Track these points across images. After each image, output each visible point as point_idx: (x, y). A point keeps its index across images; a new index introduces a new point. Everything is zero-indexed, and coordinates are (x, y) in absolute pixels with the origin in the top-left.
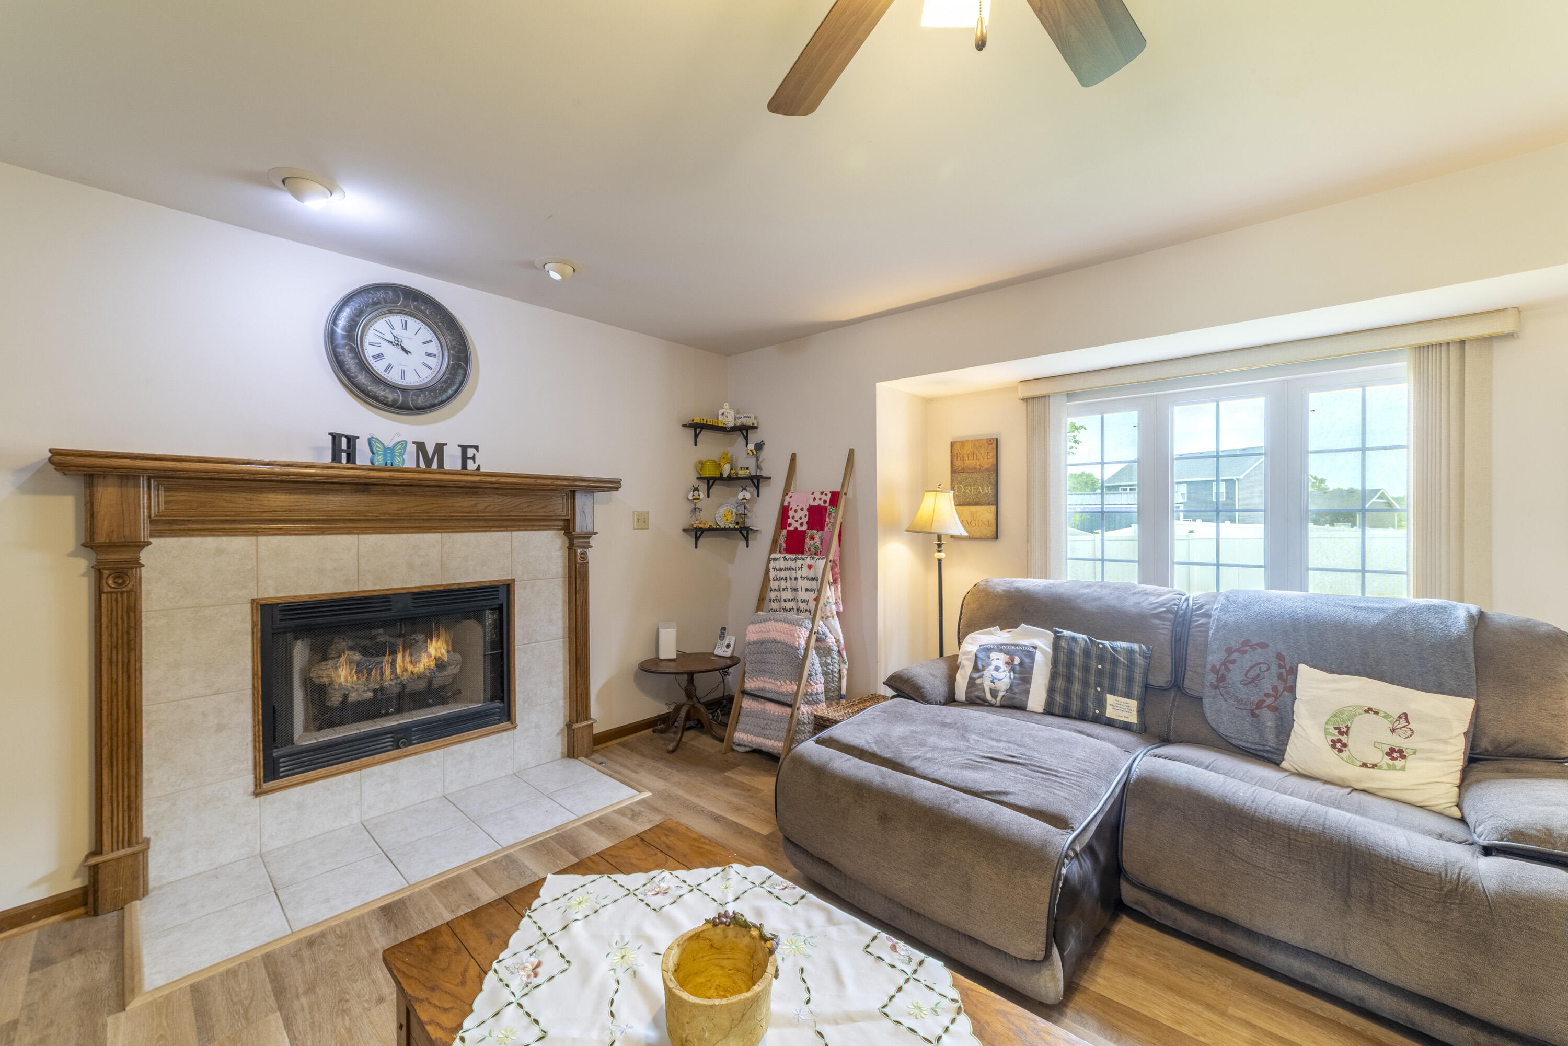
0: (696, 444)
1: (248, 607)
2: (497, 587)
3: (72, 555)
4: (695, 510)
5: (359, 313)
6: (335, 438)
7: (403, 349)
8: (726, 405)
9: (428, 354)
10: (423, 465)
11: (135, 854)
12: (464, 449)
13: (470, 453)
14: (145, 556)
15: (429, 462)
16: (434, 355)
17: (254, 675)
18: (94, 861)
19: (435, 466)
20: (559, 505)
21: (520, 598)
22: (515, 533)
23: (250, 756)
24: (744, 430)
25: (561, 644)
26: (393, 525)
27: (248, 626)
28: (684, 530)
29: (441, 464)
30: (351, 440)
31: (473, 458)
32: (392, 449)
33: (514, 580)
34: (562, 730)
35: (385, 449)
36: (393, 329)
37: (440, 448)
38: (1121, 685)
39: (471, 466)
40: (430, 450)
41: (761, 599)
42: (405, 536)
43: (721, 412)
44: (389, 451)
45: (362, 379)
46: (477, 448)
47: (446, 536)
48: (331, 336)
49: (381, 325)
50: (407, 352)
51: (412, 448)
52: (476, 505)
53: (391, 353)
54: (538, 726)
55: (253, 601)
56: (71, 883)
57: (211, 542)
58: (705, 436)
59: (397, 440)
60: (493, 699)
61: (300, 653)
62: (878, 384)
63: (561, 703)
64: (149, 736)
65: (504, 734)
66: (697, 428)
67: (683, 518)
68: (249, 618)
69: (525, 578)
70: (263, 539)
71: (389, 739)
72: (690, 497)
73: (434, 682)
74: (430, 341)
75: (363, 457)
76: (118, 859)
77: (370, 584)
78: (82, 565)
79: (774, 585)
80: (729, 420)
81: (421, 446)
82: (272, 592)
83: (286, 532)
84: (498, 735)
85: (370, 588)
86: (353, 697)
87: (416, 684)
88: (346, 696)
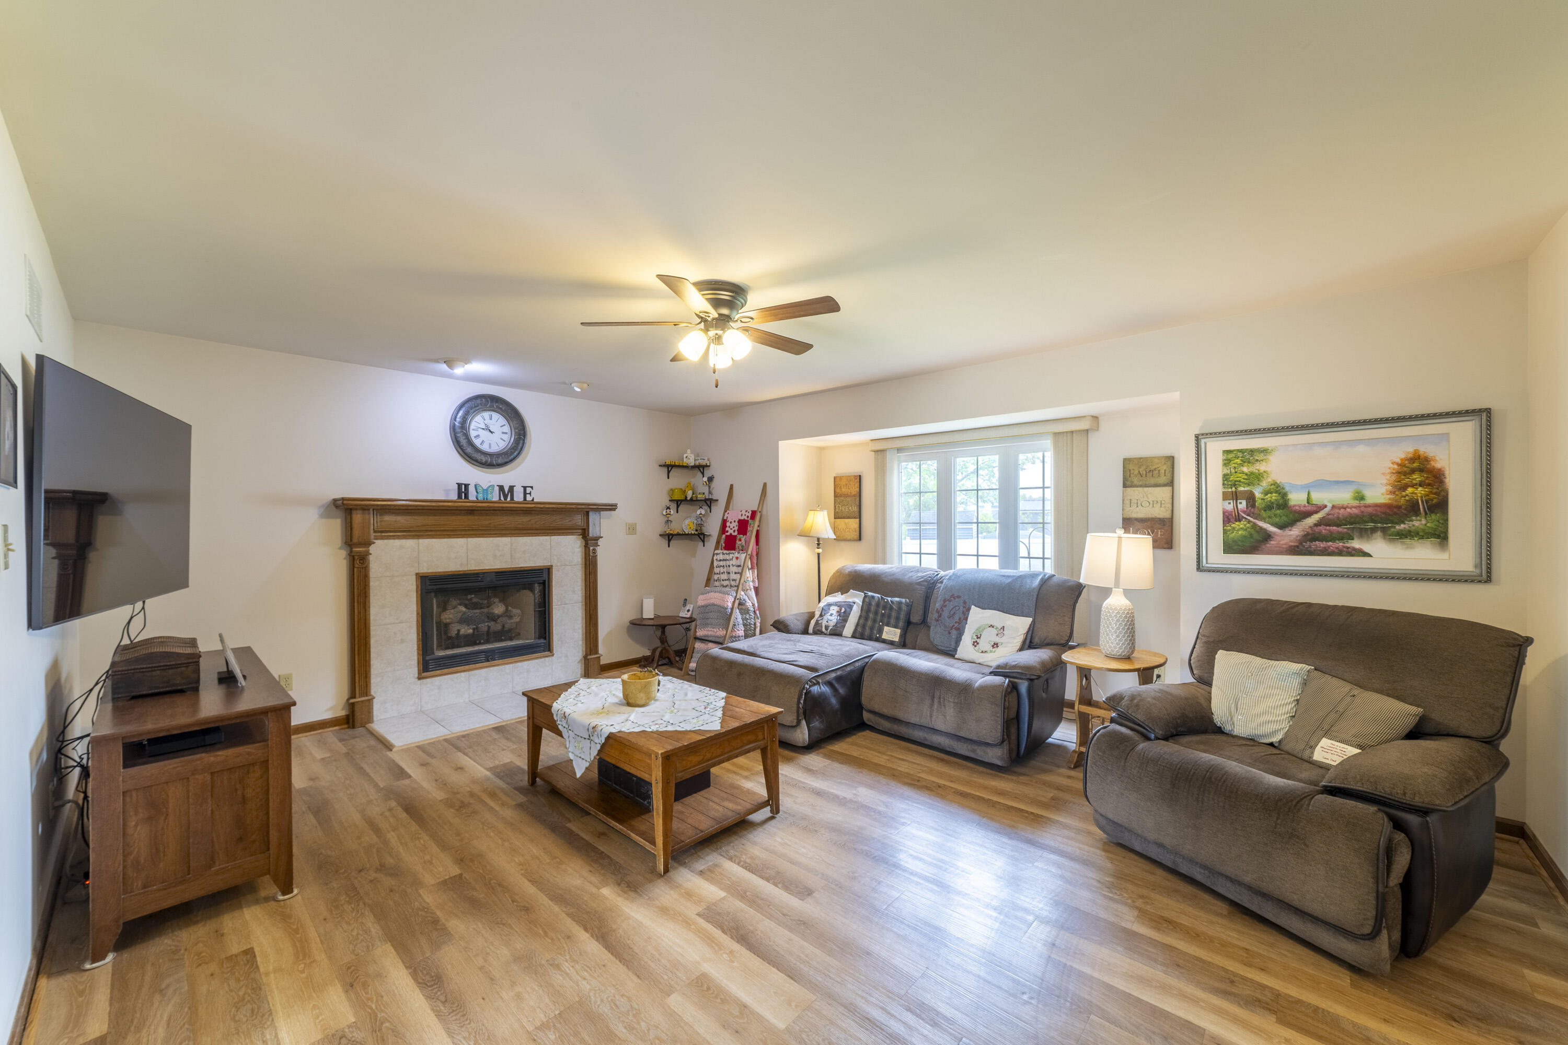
0: (668, 478)
1: (414, 577)
2: (542, 570)
3: (340, 548)
4: (668, 521)
5: (466, 414)
6: (459, 485)
7: (490, 431)
8: (689, 451)
9: (503, 433)
10: (502, 498)
11: (369, 700)
12: (525, 488)
13: (528, 490)
14: (372, 549)
15: (506, 497)
16: (506, 433)
17: (418, 614)
18: (352, 701)
19: (509, 499)
20: (578, 520)
21: (556, 576)
22: (553, 537)
23: (416, 658)
24: (701, 468)
25: (580, 606)
26: (486, 533)
27: (414, 587)
28: (660, 535)
29: (512, 498)
30: (467, 486)
31: (530, 494)
32: (487, 490)
33: (552, 566)
34: (581, 660)
35: (484, 490)
36: (485, 420)
37: (511, 488)
38: (892, 621)
39: (529, 498)
40: (506, 490)
41: (709, 580)
42: (491, 539)
43: (685, 456)
44: (485, 491)
45: (469, 450)
46: (532, 487)
47: (514, 539)
48: (453, 429)
49: (478, 418)
50: (492, 432)
51: (497, 489)
52: (530, 521)
53: (484, 435)
54: (566, 656)
55: (417, 574)
56: (341, 713)
57: (397, 542)
58: (674, 472)
59: (489, 484)
60: (540, 638)
62: (780, 442)
63: (580, 643)
64: (373, 642)
65: (547, 659)
66: (669, 467)
67: (660, 527)
68: (415, 583)
69: (559, 564)
70: (421, 541)
71: (483, 656)
72: (664, 513)
73: (506, 626)
74: (504, 425)
75: (472, 496)
76: (362, 702)
77: (473, 566)
78: (343, 553)
79: (716, 570)
80: (690, 460)
81: (501, 488)
82: (425, 569)
83: (432, 537)
84: (543, 659)
85: (474, 568)
86: (462, 632)
87: (496, 627)
88: (459, 631)
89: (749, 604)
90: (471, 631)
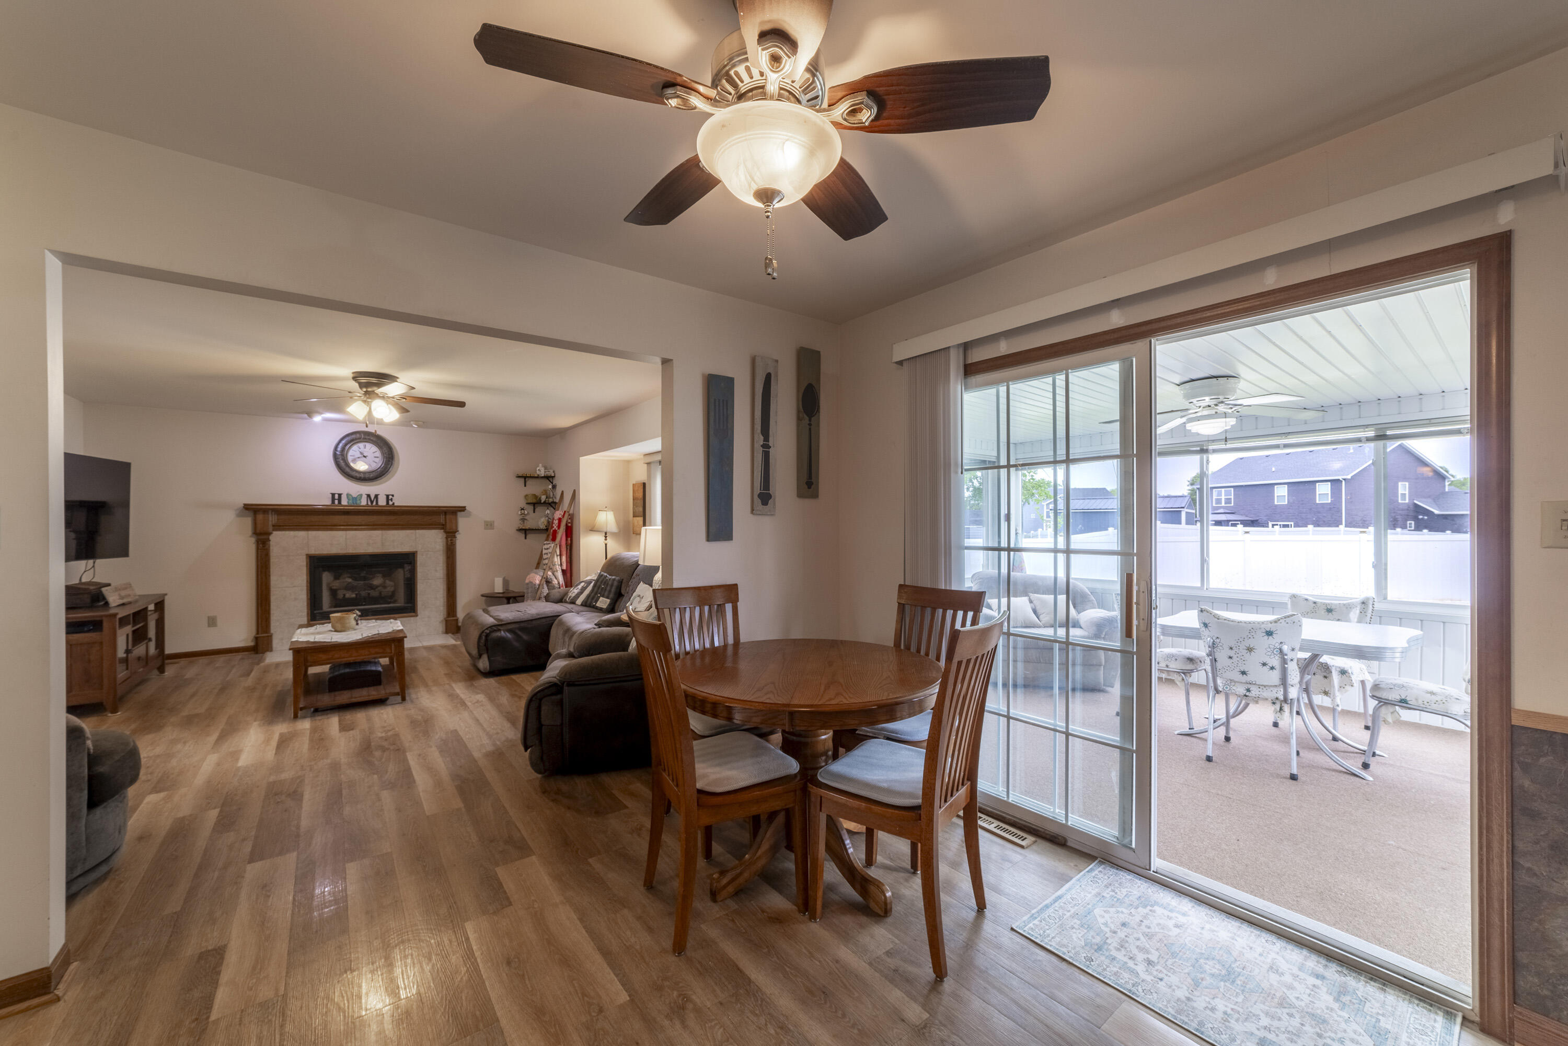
0: (525, 486)
1: (305, 557)
2: (409, 554)
3: (251, 537)
4: (523, 520)
5: (346, 445)
6: (333, 495)
7: (364, 457)
8: (540, 465)
9: (375, 457)
10: (369, 503)
11: (268, 636)
12: (388, 496)
13: (390, 497)
14: (271, 537)
15: (372, 502)
16: (378, 457)
17: (307, 581)
18: (257, 636)
19: (374, 503)
20: (442, 519)
21: (420, 559)
22: (417, 531)
23: (306, 611)
24: (549, 478)
25: (442, 581)
27: (305, 563)
28: (517, 530)
29: (377, 503)
30: (340, 495)
31: (391, 500)
32: (356, 498)
33: (417, 552)
34: (442, 621)
35: (353, 498)
36: (360, 449)
37: (376, 496)
39: (391, 503)
40: (372, 498)
41: (539, 564)
42: (365, 532)
43: (538, 468)
44: (355, 499)
45: (347, 470)
46: (393, 496)
47: (384, 532)
48: (335, 455)
49: (355, 447)
51: (364, 497)
52: (397, 519)
53: (359, 459)
54: (429, 618)
55: (307, 555)
56: (251, 643)
57: (292, 533)
58: (529, 482)
59: (359, 494)
60: (408, 603)
61: (327, 577)
62: (583, 460)
63: (442, 608)
64: (273, 598)
65: (412, 618)
66: (525, 478)
67: (517, 524)
68: (306, 561)
69: (423, 550)
70: (310, 532)
72: (519, 513)
73: (382, 593)
74: (377, 453)
75: (344, 502)
76: (263, 637)
77: (351, 550)
78: (253, 540)
79: (545, 557)
80: (541, 472)
81: (369, 496)
82: (313, 551)
83: (318, 530)
84: (409, 618)
85: (351, 552)
86: (348, 596)
87: (374, 593)
88: (344, 595)
89: (555, 582)
90: (354, 596)
